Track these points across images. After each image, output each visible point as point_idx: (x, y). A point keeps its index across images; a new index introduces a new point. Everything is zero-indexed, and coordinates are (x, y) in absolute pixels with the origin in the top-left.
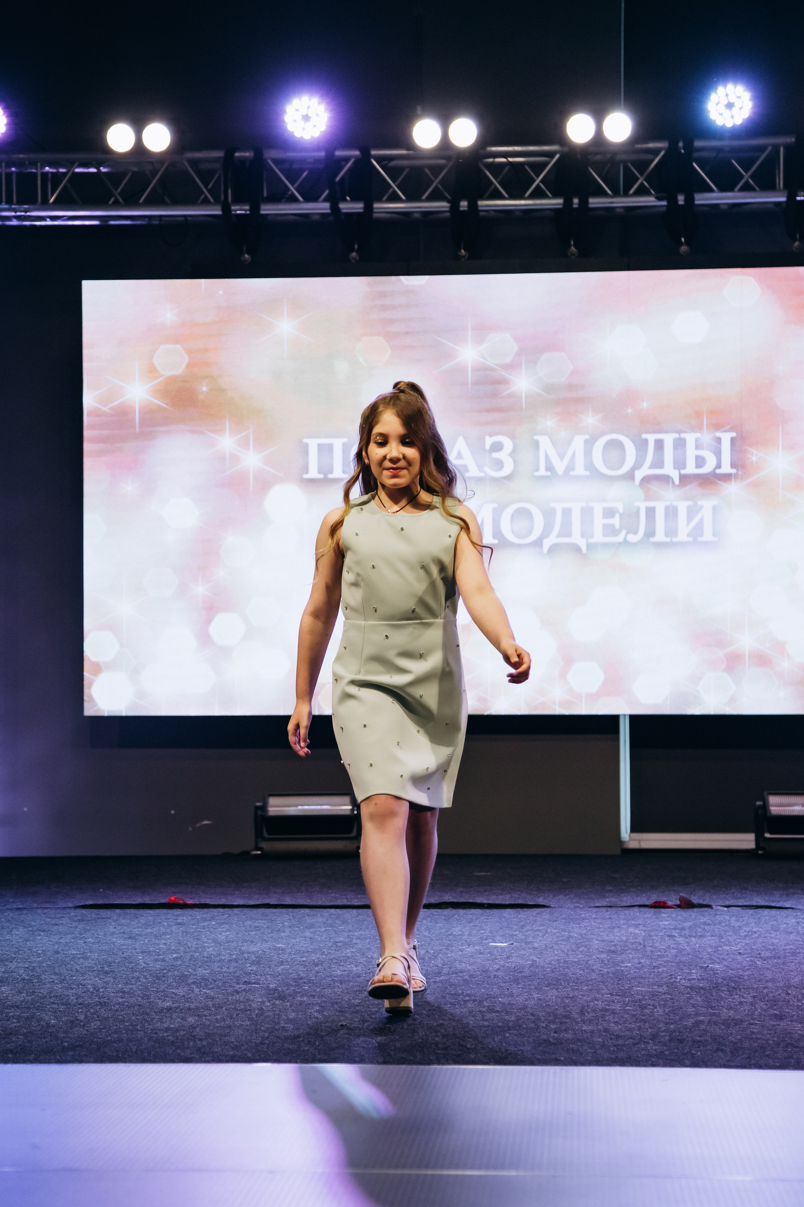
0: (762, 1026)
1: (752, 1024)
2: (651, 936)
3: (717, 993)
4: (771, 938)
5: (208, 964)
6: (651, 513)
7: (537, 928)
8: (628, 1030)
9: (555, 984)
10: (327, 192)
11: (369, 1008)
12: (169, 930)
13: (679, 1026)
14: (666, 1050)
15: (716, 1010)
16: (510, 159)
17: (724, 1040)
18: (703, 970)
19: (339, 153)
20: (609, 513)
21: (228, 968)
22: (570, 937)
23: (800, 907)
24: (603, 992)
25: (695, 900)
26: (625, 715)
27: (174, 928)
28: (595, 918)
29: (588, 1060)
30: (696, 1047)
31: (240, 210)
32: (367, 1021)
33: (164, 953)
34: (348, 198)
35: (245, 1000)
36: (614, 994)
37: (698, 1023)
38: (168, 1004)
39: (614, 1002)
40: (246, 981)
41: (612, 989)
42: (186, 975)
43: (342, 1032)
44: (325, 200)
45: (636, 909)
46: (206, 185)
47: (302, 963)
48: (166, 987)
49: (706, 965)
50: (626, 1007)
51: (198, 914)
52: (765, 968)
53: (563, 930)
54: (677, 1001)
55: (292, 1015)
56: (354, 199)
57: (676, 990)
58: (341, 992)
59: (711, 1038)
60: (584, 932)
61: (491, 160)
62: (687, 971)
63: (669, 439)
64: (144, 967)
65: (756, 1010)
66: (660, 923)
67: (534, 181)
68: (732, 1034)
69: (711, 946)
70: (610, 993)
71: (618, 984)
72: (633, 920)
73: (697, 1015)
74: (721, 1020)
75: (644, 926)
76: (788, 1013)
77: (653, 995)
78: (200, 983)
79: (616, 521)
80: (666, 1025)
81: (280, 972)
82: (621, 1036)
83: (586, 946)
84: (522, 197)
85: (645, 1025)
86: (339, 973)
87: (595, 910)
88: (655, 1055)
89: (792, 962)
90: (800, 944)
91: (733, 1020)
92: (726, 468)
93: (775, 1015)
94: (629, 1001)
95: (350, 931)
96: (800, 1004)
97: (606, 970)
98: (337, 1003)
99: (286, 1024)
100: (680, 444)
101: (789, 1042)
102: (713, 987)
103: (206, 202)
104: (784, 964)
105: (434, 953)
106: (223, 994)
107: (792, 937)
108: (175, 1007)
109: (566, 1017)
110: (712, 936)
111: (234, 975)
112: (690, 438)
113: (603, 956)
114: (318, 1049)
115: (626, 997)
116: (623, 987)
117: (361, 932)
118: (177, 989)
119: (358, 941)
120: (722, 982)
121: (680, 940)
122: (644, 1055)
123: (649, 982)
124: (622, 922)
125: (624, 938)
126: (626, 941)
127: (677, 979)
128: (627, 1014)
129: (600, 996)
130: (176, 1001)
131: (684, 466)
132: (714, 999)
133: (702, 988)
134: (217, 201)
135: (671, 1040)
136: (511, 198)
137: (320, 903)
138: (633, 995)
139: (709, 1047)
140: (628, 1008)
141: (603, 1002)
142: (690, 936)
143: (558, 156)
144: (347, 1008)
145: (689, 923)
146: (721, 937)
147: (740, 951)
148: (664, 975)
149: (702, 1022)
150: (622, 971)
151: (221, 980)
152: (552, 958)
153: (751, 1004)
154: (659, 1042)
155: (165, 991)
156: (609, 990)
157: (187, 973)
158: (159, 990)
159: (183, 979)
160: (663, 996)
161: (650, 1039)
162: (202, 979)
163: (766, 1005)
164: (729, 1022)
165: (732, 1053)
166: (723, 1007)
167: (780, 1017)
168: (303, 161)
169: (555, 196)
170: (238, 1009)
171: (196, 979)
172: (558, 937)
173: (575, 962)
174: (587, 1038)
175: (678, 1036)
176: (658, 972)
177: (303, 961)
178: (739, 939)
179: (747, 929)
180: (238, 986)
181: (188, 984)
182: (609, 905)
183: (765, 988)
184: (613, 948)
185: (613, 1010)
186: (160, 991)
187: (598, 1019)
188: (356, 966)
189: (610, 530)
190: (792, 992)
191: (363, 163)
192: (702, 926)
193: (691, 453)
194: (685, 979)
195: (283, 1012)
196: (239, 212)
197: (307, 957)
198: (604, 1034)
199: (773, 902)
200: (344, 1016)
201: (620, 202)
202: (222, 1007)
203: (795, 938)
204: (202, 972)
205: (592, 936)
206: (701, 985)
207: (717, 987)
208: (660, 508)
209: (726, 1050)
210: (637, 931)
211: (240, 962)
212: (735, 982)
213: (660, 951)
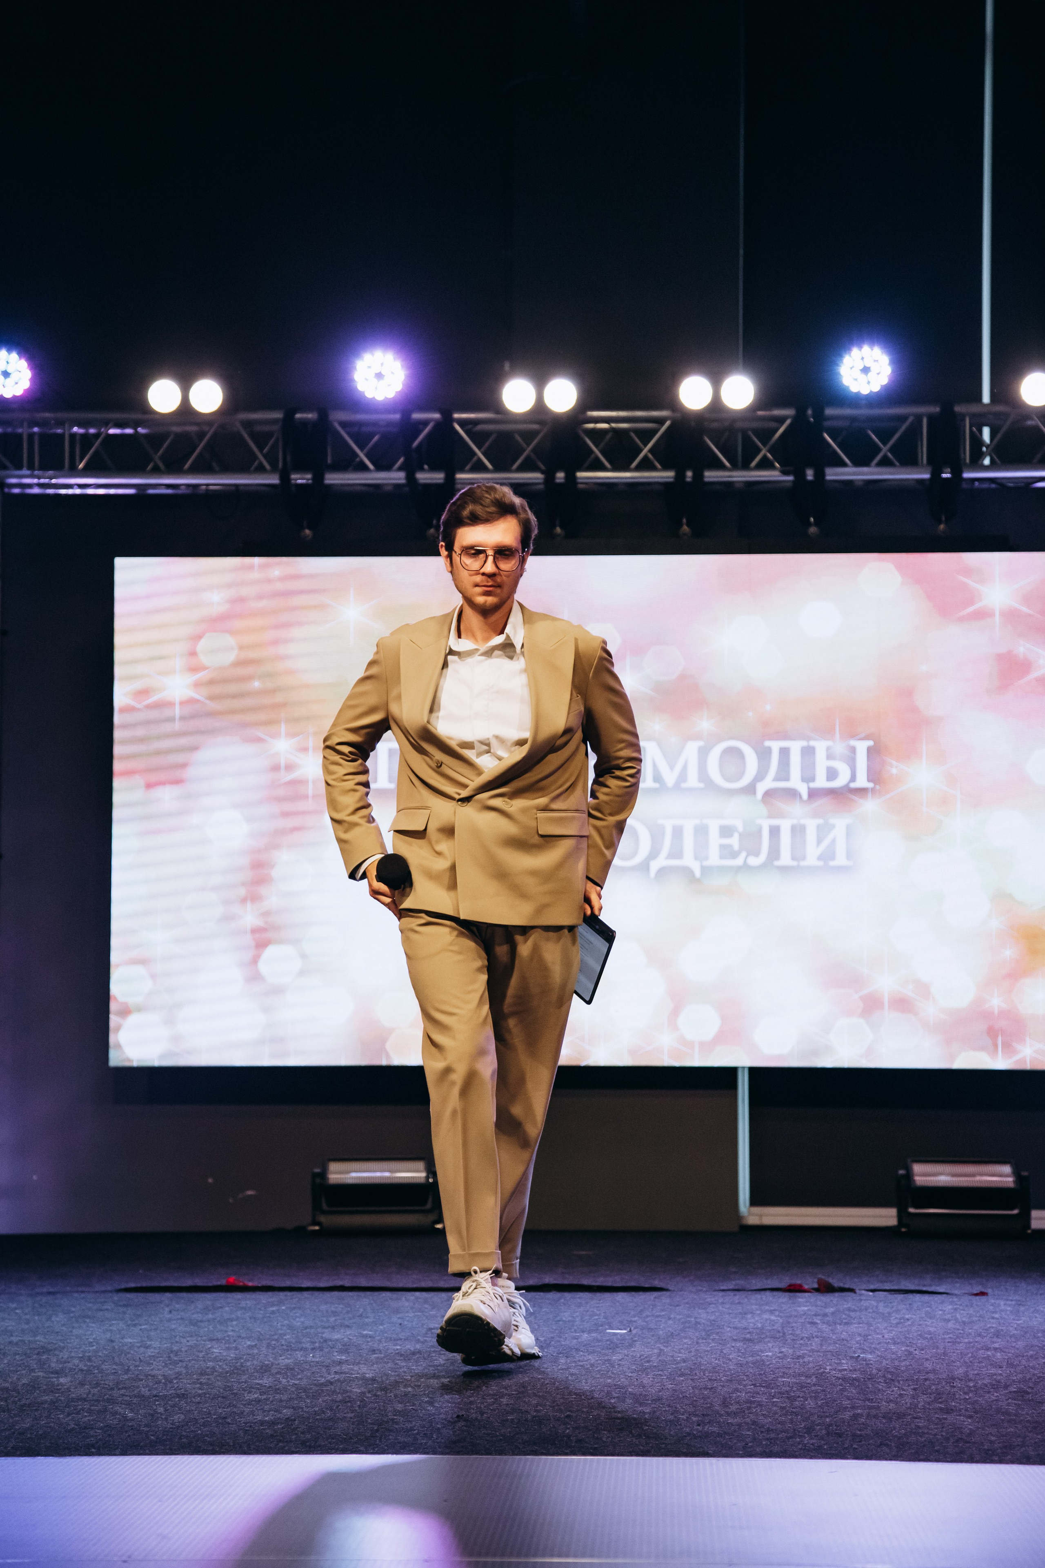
0: (927, 1420)
1: (916, 1418)
2: (789, 1323)
3: (872, 1385)
4: (925, 1325)
5: (289, 1353)
6: (775, 832)
7: (657, 1314)
8: (778, 1424)
9: (688, 1375)
10: (402, 460)
12: (233, 1316)
13: (834, 1420)
15: (874, 1403)
16: (614, 425)
17: (885, 1434)
18: (854, 1360)
19: (416, 416)
20: (726, 831)
21: (313, 1357)
22: (697, 1323)
23: (956, 1292)
24: (744, 1382)
25: (835, 1282)
26: (743, 1068)
27: (239, 1314)
28: (722, 1303)
30: (856, 1441)
31: (301, 479)
33: (235, 1341)
34: (426, 467)
35: (342, 1391)
36: (757, 1385)
37: (855, 1417)
38: (255, 1396)
39: (757, 1393)
40: (337, 1372)
41: (754, 1379)
42: (267, 1365)
43: (458, 1423)
44: (400, 469)
45: (768, 1293)
46: (261, 450)
47: (396, 1352)
48: (248, 1378)
49: (856, 1355)
50: (772, 1399)
51: (263, 1297)
52: (923, 1359)
53: (688, 1316)
54: (828, 1393)
55: (399, 1407)
56: (434, 468)
57: (826, 1381)
59: (871, 1432)
60: (711, 1318)
61: (591, 426)
62: (835, 1361)
63: (795, 747)
64: (218, 1356)
65: (918, 1402)
66: (797, 1308)
67: (641, 450)
68: (894, 1428)
69: (858, 1335)
70: (752, 1385)
71: (760, 1375)
72: (767, 1304)
73: (852, 1407)
74: (880, 1413)
75: (779, 1311)
76: (954, 1406)
77: (801, 1387)
78: (286, 1373)
79: (734, 842)
80: (820, 1418)
81: (374, 1361)
82: (771, 1430)
83: (716, 1333)
84: (626, 468)
85: (796, 1418)
87: (721, 1294)
89: (954, 1352)
90: (960, 1333)
91: (893, 1413)
92: (862, 781)
93: (940, 1409)
94: (774, 1392)
96: (966, 1398)
97: (743, 1360)
99: (394, 1416)
100: (808, 753)
101: (958, 1436)
102: (867, 1378)
103: (261, 469)
104: (944, 1353)
106: (315, 1385)
107: (950, 1325)
108: (264, 1399)
109: (707, 1409)
110: (859, 1323)
111: (322, 1364)
112: (821, 746)
113: (738, 1344)
115: (771, 1389)
116: (765, 1377)
118: (261, 1379)
120: (877, 1373)
121: (824, 1327)
123: (793, 1372)
124: (754, 1307)
125: (759, 1325)
126: (761, 1329)
127: (825, 1369)
128: (775, 1406)
129: (741, 1387)
130: (263, 1392)
131: (813, 779)
132: (870, 1392)
133: (854, 1379)
134: (274, 469)
135: (827, 1434)
136: (615, 469)
138: (777, 1386)
139: (870, 1442)
140: (774, 1400)
141: (745, 1393)
142: (834, 1323)
143: (668, 423)
145: (832, 1309)
146: (868, 1324)
147: (893, 1340)
148: (810, 1365)
149: (859, 1415)
150: (762, 1361)
151: (308, 1370)
153: (912, 1397)
154: (814, 1436)
155: (248, 1382)
156: (750, 1381)
157: (267, 1362)
158: (241, 1381)
159: (265, 1368)
160: (812, 1388)
161: (804, 1433)
162: (287, 1369)
163: (928, 1398)
164: (889, 1415)
166: (880, 1400)
167: (946, 1411)
168: (375, 424)
169: (665, 467)
170: (336, 1401)
171: (280, 1369)
172: (682, 1323)
173: (707, 1351)
174: (734, 1431)
175: (835, 1429)
176: (803, 1362)
177: (398, 1350)
178: (891, 1326)
179: (896, 1315)
180: (329, 1376)
181: (272, 1375)
182: (737, 1287)
183: (926, 1380)
184: (747, 1336)
185: (758, 1401)
186: (243, 1382)
187: (743, 1411)
189: (727, 852)
190: (956, 1384)
191: (445, 426)
192: (846, 1312)
193: (821, 764)
194: (834, 1370)
195: (388, 1404)
196: (299, 481)
197: (399, 1345)
198: (752, 1427)
199: (923, 1285)
201: (739, 476)
202: (318, 1399)
203: (954, 1326)
204: (285, 1361)
205: (722, 1323)
206: (853, 1376)
207: (871, 1378)
208: (785, 826)
210: (773, 1318)
211: (325, 1350)
212: (892, 1373)
213: (802, 1339)
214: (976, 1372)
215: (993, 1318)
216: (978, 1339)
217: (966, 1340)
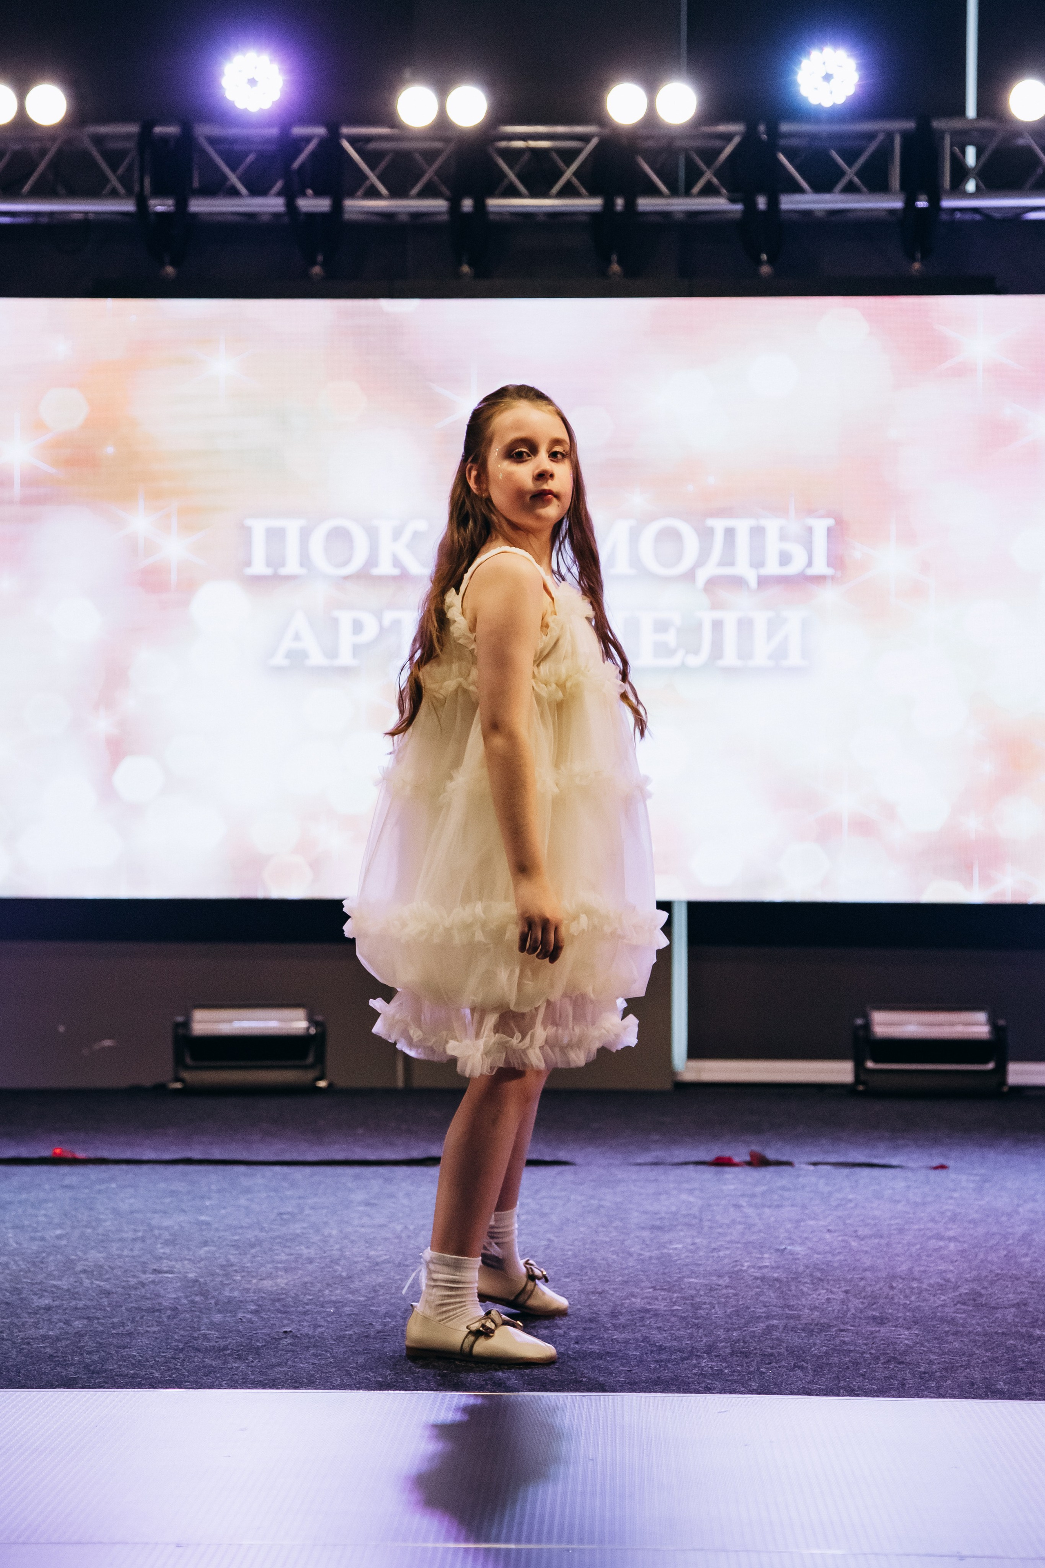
0: (857, 1333)
1: (842, 1330)
2: (709, 1205)
3: (797, 1287)
4: (871, 1208)
5: (104, 1244)
6: (719, 627)
7: (556, 1194)
8: (675, 1340)
9: (578, 1274)
10: (281, 183)
11: (323, 1307)
12: (51, 1196)
13: (744, 1333)
14: (726, 1368)
15: (795, 1310)
16: (531, 144)
17: (804, 1353)
18: (779, 1253)
19: (297, 131)
20: (665, 626)
21: (132, 1250)
22: (601, 1206)
23: (912, 1164)
24: (643, 1285)
25: (771, 1155)
26: (681, 901)
27: (59, 1193)
28: (635, 1180)
29: (619, 1381)
30: (766, 1364)
31: (161, 205)
32: (320, 1326)
33: (43, 1229)
34: (309, 192)
35: (153, 1296)
36: (658, 1287)
37: (769, 1329)
38: (47, 1302)
39: (657, 1299)
40: (155, 1270)
41: (655, 1280)
42: (72, 1261)
43: (285, 1342)
44: (278, 194)
45: (691, 1168)
46: (114, 171)
47: (233, 1243)
48: (45, 1278)
49: (783, 1247)
50: (673, 1306)
51: (93, 1172)
52: (862, 1251)
53: (592, 1197)
54: (743, 1298)
55: (218, 1318)
56: (318, 194)
57: (742, 1281)
58: (286, 1284)
59: (787, 1350)
60: (619, 1199)
61: (505, 144)
62: (758, 1256)
63: (744, 527)
64: (15, 1249)
65: (849, 1310)
66: (724, 1188)
67: (564, 173)
68: (815, 1344)
69: (790, 1220)
70: (652, 1287)
71: (664, 1273)
72: (687, 1181)
73: (768, 1317)
74: (801, 1324)
75: (702, 1191)
76: (891, 1314)
77: (711, 1290)
78: (92, 1272)
79: (671, 638)
80: (727, 1331)
81: (203, 1256)
82: (665, 1348)
83: (621, 1220)
84: (546, 195)
85: (698, 1332)
86: (284, 1257)
87: (635, 1168)
88: (712, 1375)
89: (899, 1243)
90: (911, 1218)
91: (817, 1324)
92: (821, 567)
93: (874, 1318)
94: (677, 1297)
95: (300, 1197)
96: (908, 1302)
97: (648, 1254)
98: (279, 1300)
99: (208, 1330)
100: (759, 533)
101: (892, 1355)
102: (792, 1278)
103: (114, 194)
104: (888, 1245)
105: (415, 1229)
106: (123, 1288)
107: (900, 1207)
108: (56, 1306)
109: (591, 1320)
110: (793, 1205)
111: (139, 1260)
112: (773, 526)
113: (645, 1234)
114: (252, 1367)
115: (673, 1293)
116: (670, 1277)
117: (316, 1200)
118: (60, 1280)
119: (311, 1212)
120: (805, 1271)
121: (749, 1211)
122: (695, 1374)
123: (705, 1270)
124: (672, 1185)
125: (674, 1209)
126: (675, 1214)
127: (743, 1266)
128: (675, 1316)
129: (638, 1290)
130: (57, 1297)
131: (764, 565)
132: (794, 1296)
133: (776, 1280)
134: (129, 192)
135: (732, 1354)
136: (532, 195)
137: (261, 1158)
138: (683, 1289)
139: (783, 1363)
140: (676, 1307)
141: (643, 1299)
142: (764, 1206)
143: (595, 140)
144: (293, 1307)
145: (763, 1187)
146: (804, 1207)
147: (830, 1228)
148: (726, 1261)
149: (774, 1327)
150: (669, 1255)
151: (121, 1267)
152: (575, 1237)
153: (843, 1302)
154: (716, 1356)
155: (44, 1283)
156: (651, 1282)
157: (73, 1257)
158: (35, 1281)
159: (68, 1265)
160: (724, 1291)
161: (704, 1352)
162: (95, 1266)
163: (863, 1303)
164: (812, 1327)
165: (815, 1371)
166: (804, 1306)
167: (881, 1321)
168: (248, 140)
169: (592, 194)
170: (142, 1309)
171: (87, 1265)
172: (584, 1207)
173: (606, 1242)
174: (620, 1350)
175: (743, 1348)
176: (719, 1257)
177: (236, 1241)
178: (829, 1210)
179: (839, 1195)
180: (144, 1276)
181: (75, 1273)
182: (656, 1161)
183: (862, 1279)
184: (658, 1223)
185: (656, 1310)
186: (37, 1283)
187: (636, 1323)
188: (308, 1247)
189: (665, 650)
190: (898, 1285)
191: (331, 143)
192: (780, 1192)
193: (774, 547)
194: (754, 1267)
195: (204, 1314)
196: (159, 209)
197: (239, 1234)
198: (643, 1344)
199: (876, 1157)
200: (289, 1319)
201: (680, 204)
202: (121, 1306)
203: (905, 1209)
204: (96, 1256)
205: (631, 1206)
206: (776, 1275)
207: (797, 1278)
208: (731, 619)
209: (807, 1367)
210: (692, 1199)
211: (149, 1241)
212: (821, 1270)
213: (721, 1227)
214: (922, 1268)
215: (951, 1198)
216: (931, 1225)
217: (916, 1227)
